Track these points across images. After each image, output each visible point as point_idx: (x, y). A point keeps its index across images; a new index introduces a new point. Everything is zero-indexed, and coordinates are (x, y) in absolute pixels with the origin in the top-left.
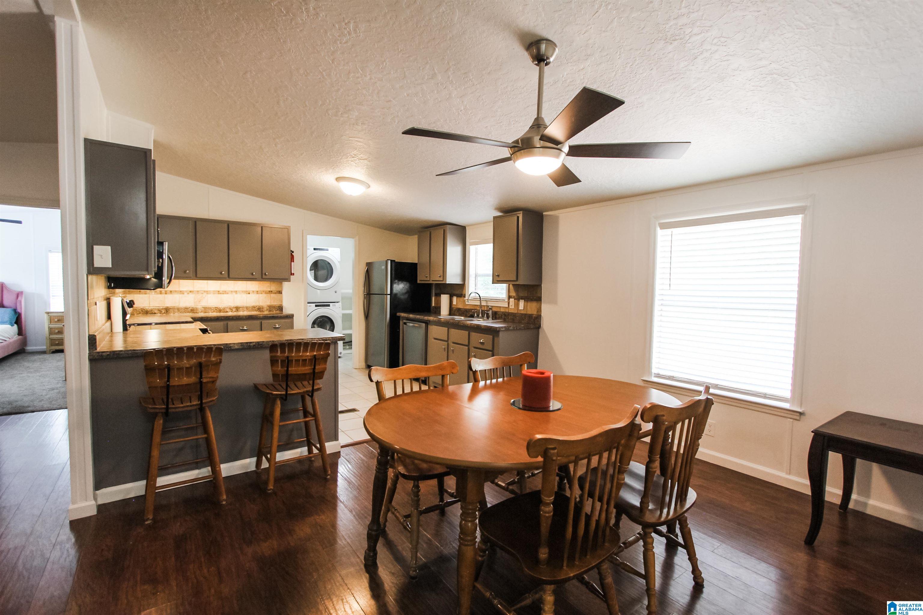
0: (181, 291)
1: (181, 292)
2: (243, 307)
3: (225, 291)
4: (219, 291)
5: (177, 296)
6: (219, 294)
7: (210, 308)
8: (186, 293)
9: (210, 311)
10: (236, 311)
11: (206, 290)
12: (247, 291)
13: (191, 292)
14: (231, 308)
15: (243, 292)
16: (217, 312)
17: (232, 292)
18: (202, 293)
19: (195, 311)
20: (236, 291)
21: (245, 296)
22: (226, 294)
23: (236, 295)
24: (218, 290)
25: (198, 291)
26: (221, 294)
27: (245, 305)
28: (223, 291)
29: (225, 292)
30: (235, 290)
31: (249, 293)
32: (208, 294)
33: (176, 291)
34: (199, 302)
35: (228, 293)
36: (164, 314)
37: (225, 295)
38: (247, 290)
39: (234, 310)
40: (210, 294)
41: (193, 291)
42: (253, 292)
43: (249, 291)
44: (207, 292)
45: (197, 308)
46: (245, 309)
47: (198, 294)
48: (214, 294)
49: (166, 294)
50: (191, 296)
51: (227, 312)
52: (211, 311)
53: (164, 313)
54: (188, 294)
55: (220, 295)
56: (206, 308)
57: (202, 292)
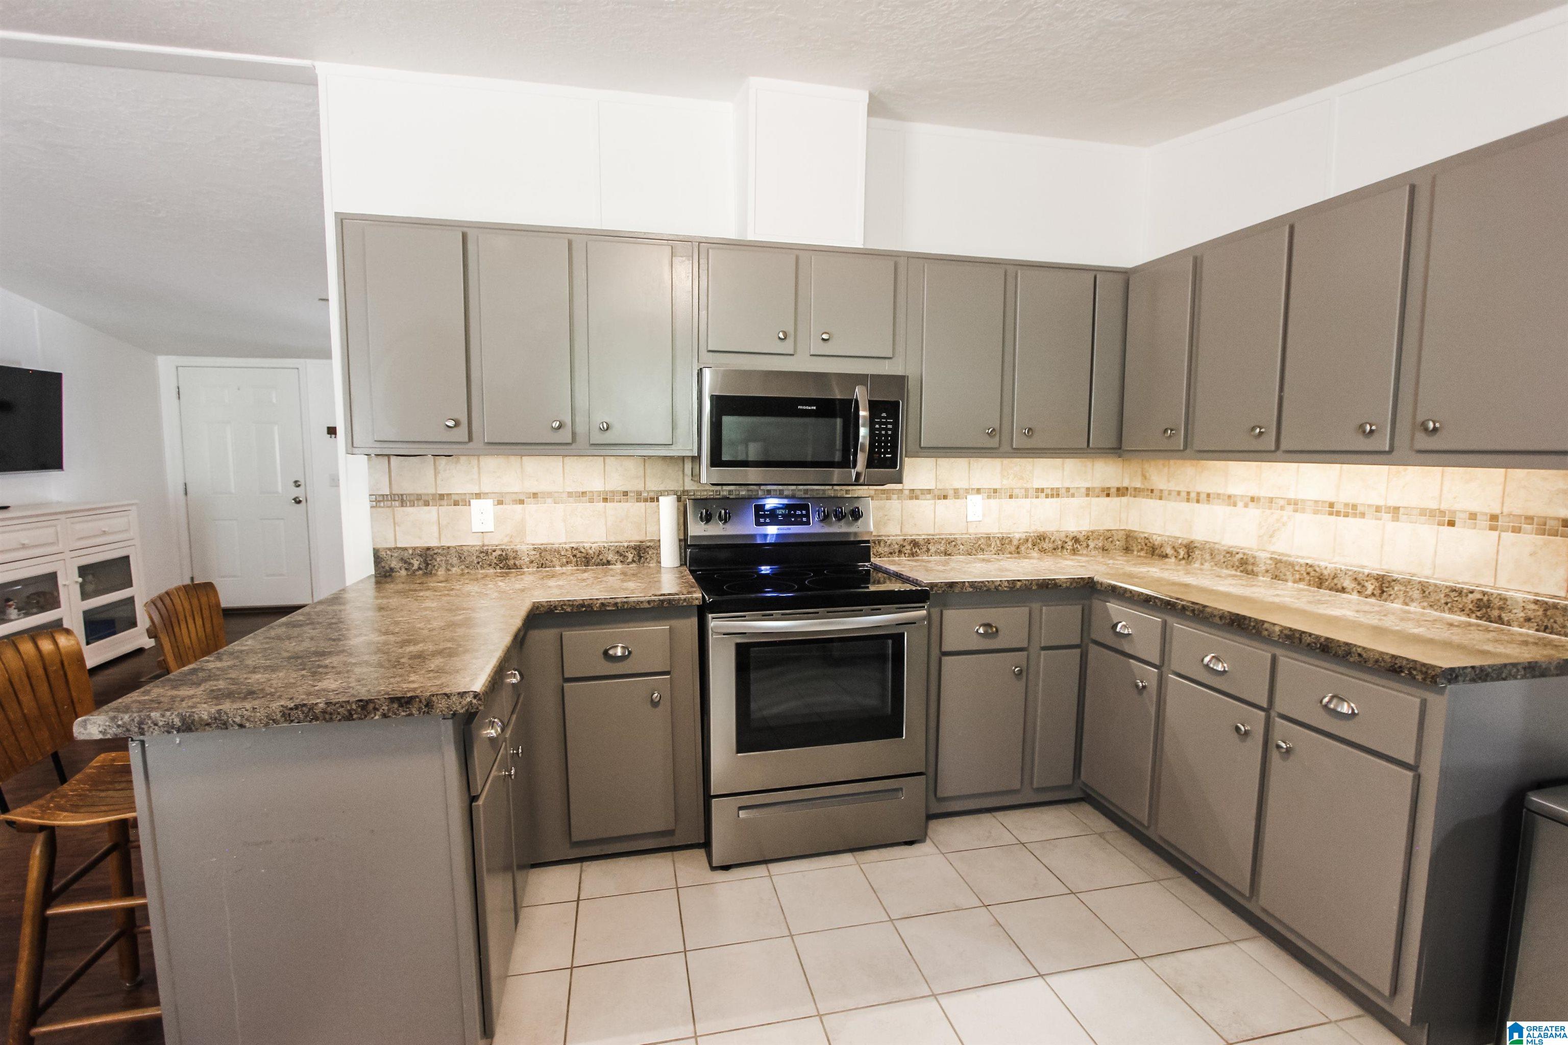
0: (1230, 497)
1: (1231, 500)
2: (1409, 581)
3: (1354, 507)
4: (1331, 505)
5: (1219, 510)
6: (1331, 514)
7: (1292, 565)
8: (1240, 504)
9: (1289, 577)
10: (1377, 592)
11: (1292, 495)
12: (1442, 513)
13: (1253, 499)
14: (1360, 577)
15: (1423, 512)
16: (1309, 585)
17: (1378, 509)
18: (1282, 508)
19: (1250, 568)
20: (1397, 509)
21: (1428, 532)
22: (1355, 515)
23: (1391, 526)
24: (1333, 500)
25: (1271, 500)
26: (1338, 514)
27: (1424, 572)
28: (1346, 505)
29: (1353, 511)
30: (1391, 503)
31: (1451, 523)
32: (1296, 511)
33: (1219, 495)
34: (1271, 536)
35: (1363, 515)
36: (1183, 562)
37: (1350, 520)
38: (1444, 506)
39: (1370, 587)
40: (1303, 511)
41: (1259, 499)
42: (1473, 516)
43: (1454, 512)
44: (1296, 505)
45: (1254, 557)
46: (1416, 594)
47: (1270, 508)
48: (1316, 512)
49: (1198, 501)
50: (1253, 512)
51: (1343, 590)
52: (1293, 575)
53: (1184, 558)
54: (1246, 506)
55: (1333, 518)
56: (1281, 561)
57: (1282, 502)
